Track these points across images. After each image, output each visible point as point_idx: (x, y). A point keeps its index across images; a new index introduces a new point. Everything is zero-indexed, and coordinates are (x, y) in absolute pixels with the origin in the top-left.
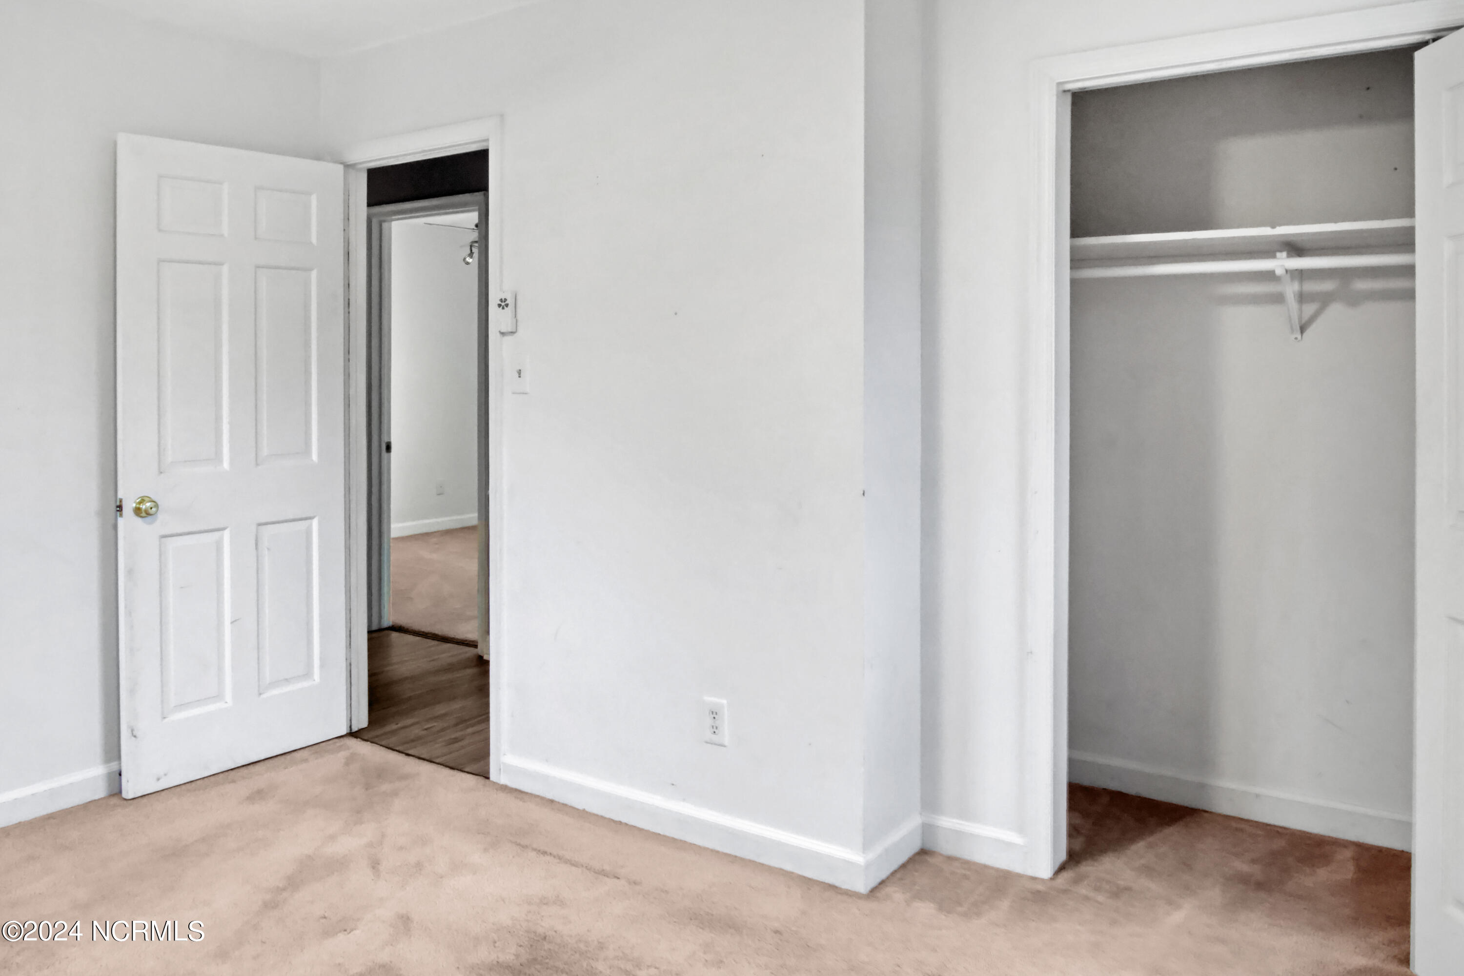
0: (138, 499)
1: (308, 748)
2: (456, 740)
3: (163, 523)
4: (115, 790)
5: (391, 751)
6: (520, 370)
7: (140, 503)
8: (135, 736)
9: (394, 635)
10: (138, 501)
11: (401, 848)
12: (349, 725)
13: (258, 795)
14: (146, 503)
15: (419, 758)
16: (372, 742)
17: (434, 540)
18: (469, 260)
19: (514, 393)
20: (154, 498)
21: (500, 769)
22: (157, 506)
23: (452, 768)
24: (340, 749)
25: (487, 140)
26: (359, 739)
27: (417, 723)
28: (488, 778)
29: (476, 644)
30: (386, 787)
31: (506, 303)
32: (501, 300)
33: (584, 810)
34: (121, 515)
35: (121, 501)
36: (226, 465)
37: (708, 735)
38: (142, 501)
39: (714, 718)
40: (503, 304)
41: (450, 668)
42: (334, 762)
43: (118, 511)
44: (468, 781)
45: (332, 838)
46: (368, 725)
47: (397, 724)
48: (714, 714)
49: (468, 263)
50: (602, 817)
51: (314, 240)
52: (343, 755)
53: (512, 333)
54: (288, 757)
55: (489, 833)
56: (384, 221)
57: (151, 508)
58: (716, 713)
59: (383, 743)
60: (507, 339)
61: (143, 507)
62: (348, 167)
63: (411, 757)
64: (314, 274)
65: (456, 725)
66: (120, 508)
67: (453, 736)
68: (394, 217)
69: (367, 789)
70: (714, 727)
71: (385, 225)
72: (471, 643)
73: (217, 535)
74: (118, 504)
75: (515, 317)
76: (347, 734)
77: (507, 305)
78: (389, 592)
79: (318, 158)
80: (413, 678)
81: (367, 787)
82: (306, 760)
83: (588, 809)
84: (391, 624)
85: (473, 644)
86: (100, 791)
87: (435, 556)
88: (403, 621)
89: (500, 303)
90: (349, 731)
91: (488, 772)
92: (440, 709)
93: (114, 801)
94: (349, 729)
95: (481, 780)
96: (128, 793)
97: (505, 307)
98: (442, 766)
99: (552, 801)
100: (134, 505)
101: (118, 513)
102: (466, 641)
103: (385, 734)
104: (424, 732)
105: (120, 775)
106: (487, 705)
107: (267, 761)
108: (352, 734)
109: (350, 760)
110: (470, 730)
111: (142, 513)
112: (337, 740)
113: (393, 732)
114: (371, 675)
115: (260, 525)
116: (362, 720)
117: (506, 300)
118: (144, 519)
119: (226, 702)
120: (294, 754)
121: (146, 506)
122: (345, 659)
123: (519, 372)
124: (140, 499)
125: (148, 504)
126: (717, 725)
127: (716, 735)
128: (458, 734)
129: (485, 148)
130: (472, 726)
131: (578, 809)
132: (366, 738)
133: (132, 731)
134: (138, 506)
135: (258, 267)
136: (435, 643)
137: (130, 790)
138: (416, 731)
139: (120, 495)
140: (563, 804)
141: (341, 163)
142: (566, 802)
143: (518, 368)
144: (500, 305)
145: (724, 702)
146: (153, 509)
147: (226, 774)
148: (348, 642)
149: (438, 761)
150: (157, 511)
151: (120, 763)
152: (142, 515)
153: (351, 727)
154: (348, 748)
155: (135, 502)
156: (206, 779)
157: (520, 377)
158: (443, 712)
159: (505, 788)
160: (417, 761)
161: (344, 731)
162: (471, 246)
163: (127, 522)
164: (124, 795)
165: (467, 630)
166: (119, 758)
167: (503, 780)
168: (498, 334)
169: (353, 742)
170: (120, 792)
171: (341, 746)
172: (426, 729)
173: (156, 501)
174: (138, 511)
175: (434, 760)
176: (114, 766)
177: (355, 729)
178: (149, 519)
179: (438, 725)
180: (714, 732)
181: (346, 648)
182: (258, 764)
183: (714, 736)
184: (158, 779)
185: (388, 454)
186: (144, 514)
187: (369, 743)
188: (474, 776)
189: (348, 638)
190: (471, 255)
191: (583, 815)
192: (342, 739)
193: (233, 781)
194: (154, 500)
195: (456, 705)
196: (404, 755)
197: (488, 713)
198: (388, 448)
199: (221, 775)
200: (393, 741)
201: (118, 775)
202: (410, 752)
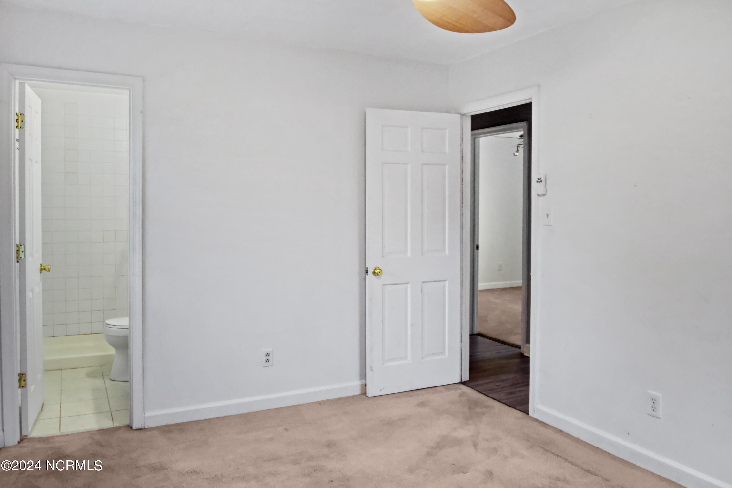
0: (374, 268)
1: (443, 386)
2: (511, 393)
3: (384, 279)
4: (364, 393)
5: (480, 393)
6: (548, 214)
7: (375, 270)
8: (372, 370)
9: (480, 338)
10: (374, 269)
11: (487, 440)
12: (461, 378)
13: (422, 404)
14: (378, 270)
15: (494, 399)
16: (471, 388)
17: (497, 293)
18: (516, 154)
19: (545, 225)
20: (380, 268)
21: (534, 411)
22: (382, 271)
23: (510, 406)
24: (457, 389)
25: (531, 98)
26: (465, 386)
27: (493, 382)
28: (528, 414)
29: (520, 347)
30: (479, 410)
31: (541, 180)
32: (538, 179)
33: (578, 438)
34: (367, 274)
35: (367, 268)
36: (409, 254)
37: (650, 411)
38: (375, 269)
39: (654, 403)
40: (539, 181)
41: (508, 357)
42: (454, 394)
43: (366, 272)
44: (519, 414)
45: (455, 429)
46: (469, 380)
47: (483, 381)
48: (654, 401)
49: (516, 155)
50: (588, 444)
51: (447, 151)
52: (459, 391)
53: (544, 195)
54: (434, 389)
55: (529, 441)
56: (476, 138)
57: (379, 272)
58: (655, 400)
59: (477, 389)
60: (541, 198)
61: (376, 271)
62: (463, 115)
63: (490, 398)
64: (447, 167)
65: (511, 385)
66: (367, 271)
67: (511, 391)
68: (481, 136)
69: (470, 409)
70: (654, 408)
71: (477, 140)
72: (517, 346)
73: (405, 285)
74: (366, 270)
75: (546, 187)
76: (460, 382)
77: (541, 181)
78: (477, 317)
79: (448, 112)
80: (490, 360)
81: (470, 408)
82: (441, 392)
83: (581, 438)
84: (478, 332)
85: (519, 347)
86: (358, 392)
87: (497, 301)
88: (483, 331)
89: (538, 180)
90: (460, 381)
91: (528, 411)
92: (503, 377)
93: (363, 396)
94: (461, 380)
95: (524, 415)
96: (369, 394)
97: (540, 182)
98: (505, 405)
99: (561, 431)
100: (373, 271)
101: (366, 273)
102: (515, 345)
103: (477, 385)
104: (496, 387)
105: (366, 386)
106: (528, 378)
107: (425, 389)
108: (462, 383)
109: (462, 395)
110: (518, 389)
111: (375, 274)
112: (455, 385)
113: (481, 385)
114: (471, 356)
115: (423, 282)
116: (466, 377)
117: (541, 179)
118: (376, 276)
119: (408, 361)
120: (436, 388)
121: (377, 271)
122: (459, 347)
123: (548, 215)
124: (375, 268)
125: (378, 271)
126: (655, 407)
127: (655, 412)
128: (513, 390)
129: (531, 102)
130: (520, 387)
131: (575, 437)
132: (468, 385)
133: (371, 368)
134: (374, 271)
135: (423, 165)
136: (499, 344)
137: (370, 393)
138: (492, 386)
139: (367, 266)
140: (567, 433)
141: (459, 114)
142: (569, 432)
143: (547, 213)
144: (537, 181)
145: (661, 395)
146: (380, 273)
147: (408, 392)
148: (461, 340)
149: (503, 402)
150: (382, 274)
151: (366, 381)
152: (375, 275)
153: (461, 379)
154: (461, 389)
155: (373, 269)
156: (400, 393)
157: (547, 217)
158: (505, 378)
159: (536, 420)
160: (493, 400)
161: (459, 381)
162: (517, 147)
163: (370, 277)
164: (368, 395)
165: (517, 339)
166: (366, 379)
167: (536, 416)
168: (537, 196)
169: (463, 387)
170: (366, 393)
171: (457, 388)
172: (496, 386)
173: (382, 269)
174: (374, 273)
175: (501, 401)
176: (363, 381)
177: (463, 380)
178: (378, 277)
179: (502, 384)
180: (654, 410)
181: (460, 343)
182: (421, 390)
183: (653, 412)
184: (381, 390)
185: (478, 250)
186: (376, 275)
187: (470, 388)
188: (521, 412)
189: (461, 338)
190: (517, 151)
191: (578, 441)
192: (457, 384)
193: (411, 396)
194: (381, 269)
195: (511, 376)
196: (486, 396)
197: (529, 382)
198: (478, 248)
199: (406, 393)
200: (479, 388)
201: (365, 386)
202: (490, 395)
